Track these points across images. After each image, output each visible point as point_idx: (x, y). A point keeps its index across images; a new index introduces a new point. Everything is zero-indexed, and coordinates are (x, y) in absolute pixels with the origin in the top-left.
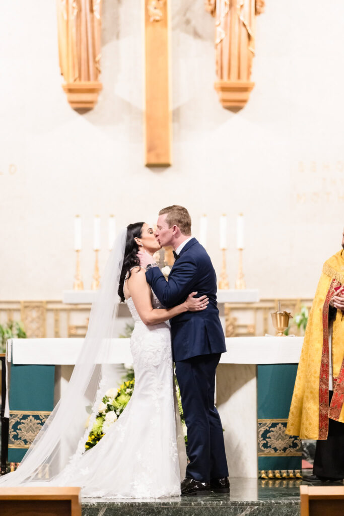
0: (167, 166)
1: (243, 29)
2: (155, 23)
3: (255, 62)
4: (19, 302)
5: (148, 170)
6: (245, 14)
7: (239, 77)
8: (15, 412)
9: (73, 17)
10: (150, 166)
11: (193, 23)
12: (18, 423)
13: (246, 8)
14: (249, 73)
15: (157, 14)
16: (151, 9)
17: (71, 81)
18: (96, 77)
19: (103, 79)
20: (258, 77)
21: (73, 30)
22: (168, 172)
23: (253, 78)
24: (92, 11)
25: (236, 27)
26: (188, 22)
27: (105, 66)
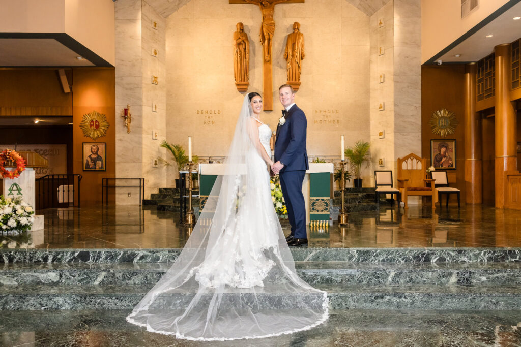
0: (272, 111)
1: (297, 64)
2: (267, 62)
3: (301, 76)
4: (221, 157)
5: (264, 113)
6: (298, 59)
7: (295, 80)
8: (202, 196)
9: (239, 60)
10: (264, 111)
11: (280, 63)
12: (204, 201)
13: (298, 57)
14: (299, 80)
15: (268, 59)
16: (266, 57)
17: (238, 81)
18: (247, 81)
19: (250, 81)
20: (303, 79)
21: (239, 65)
22: (271, 113)
23: (300, 81)
24: (246, 58)
25: (294, 63)
26: (278, 63)
27: (251, 77)
